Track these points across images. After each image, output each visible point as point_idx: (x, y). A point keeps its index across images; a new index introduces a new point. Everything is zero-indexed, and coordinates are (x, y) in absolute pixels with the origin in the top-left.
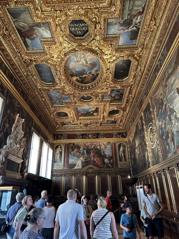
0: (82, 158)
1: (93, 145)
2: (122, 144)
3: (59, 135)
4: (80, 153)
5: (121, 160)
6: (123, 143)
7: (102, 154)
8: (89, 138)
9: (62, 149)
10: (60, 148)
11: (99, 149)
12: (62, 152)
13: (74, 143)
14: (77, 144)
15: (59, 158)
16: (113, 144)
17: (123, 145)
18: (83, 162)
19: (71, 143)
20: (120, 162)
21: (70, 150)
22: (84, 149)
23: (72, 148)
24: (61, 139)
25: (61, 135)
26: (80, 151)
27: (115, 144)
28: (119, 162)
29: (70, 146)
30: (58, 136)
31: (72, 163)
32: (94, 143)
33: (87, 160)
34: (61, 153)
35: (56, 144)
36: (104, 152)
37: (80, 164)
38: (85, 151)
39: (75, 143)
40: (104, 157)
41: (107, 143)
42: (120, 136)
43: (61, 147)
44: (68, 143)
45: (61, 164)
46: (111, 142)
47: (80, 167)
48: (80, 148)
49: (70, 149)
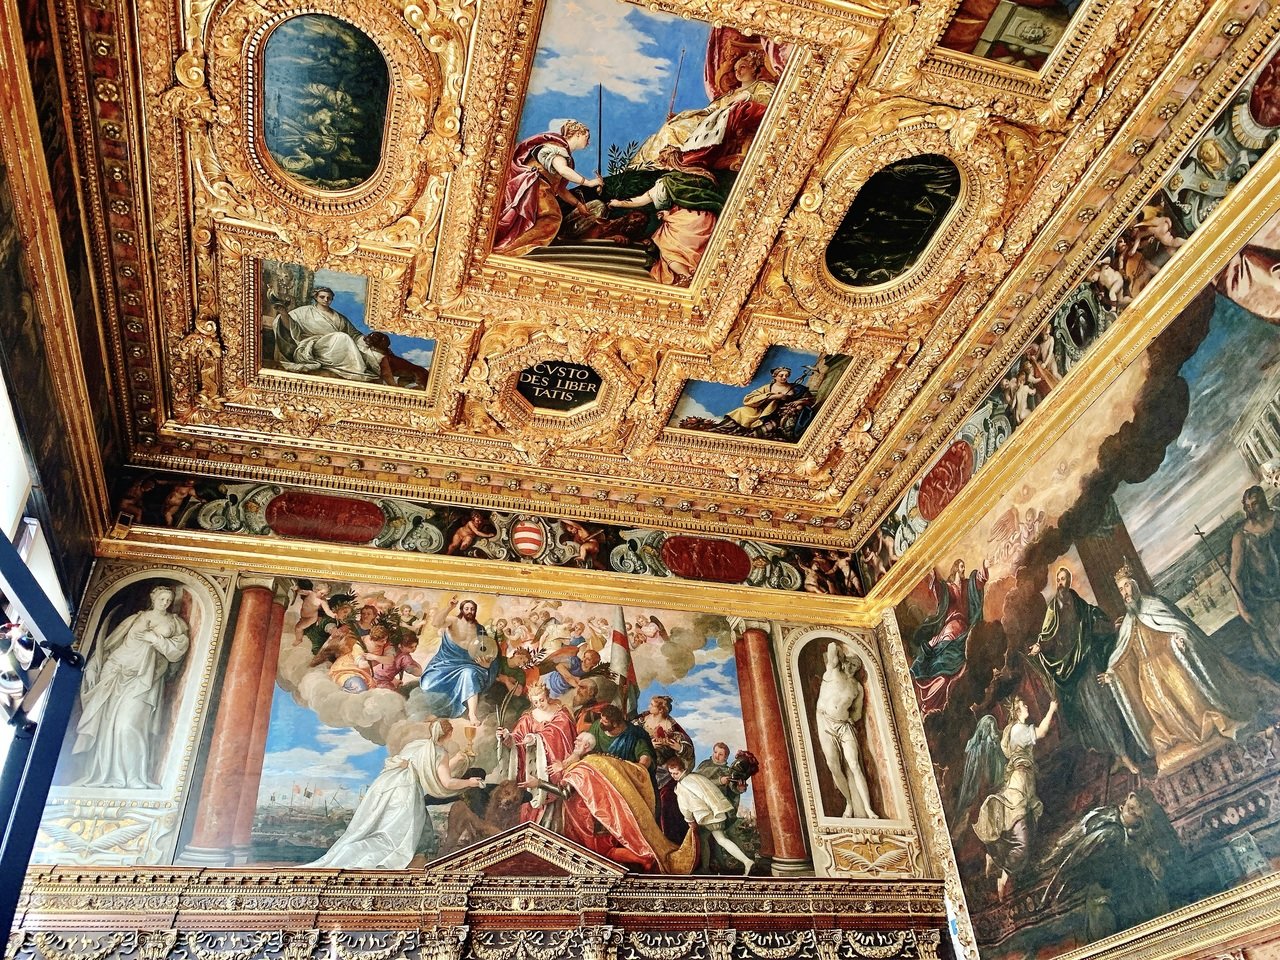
0: (421, 753)
1: (554, 631)
2: (832, 647)
3: (179, 479)
4: (405, 691)
5: (835, 804)
6: (839, 643)
7: (651, 724)
8: (515, 556)
9: (188, 633)
10: (169, 610)
11: (618, 668)
12: (184, 660)
13: (346, 585)
14: (381, 596)
15: (138, 725)
16: (752, 643)
17: (842, 659)
18: (430, 800)
19: (305, 584)
20: (833, 822)
21: (294, 649)
22: (454, 655)
23: (318, 635)
24: (193, 525)
25: (210, 488)
26: (408, 678)
27: (767, 641)
28: (817, 819)
29: (296, 608)
30: (169, 491)
31: (299, 801)
32: (566, 610)
33: (480, 773)
34: (169, 677)
35: (119, 565)
36: (665, 708)
37: (390, 820)
38: (466, 674)
39: (356, 589)
40: (669, 755)
41: (690, 626)
42: (811, 580)
43: (179, 609)
44: (280, 581)
45: (152, 796)
46: (733, 622)
47: (399, 854)
48: (412, 638)
49: (287, 639)
